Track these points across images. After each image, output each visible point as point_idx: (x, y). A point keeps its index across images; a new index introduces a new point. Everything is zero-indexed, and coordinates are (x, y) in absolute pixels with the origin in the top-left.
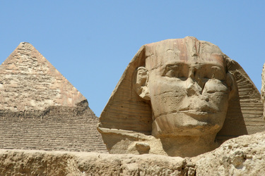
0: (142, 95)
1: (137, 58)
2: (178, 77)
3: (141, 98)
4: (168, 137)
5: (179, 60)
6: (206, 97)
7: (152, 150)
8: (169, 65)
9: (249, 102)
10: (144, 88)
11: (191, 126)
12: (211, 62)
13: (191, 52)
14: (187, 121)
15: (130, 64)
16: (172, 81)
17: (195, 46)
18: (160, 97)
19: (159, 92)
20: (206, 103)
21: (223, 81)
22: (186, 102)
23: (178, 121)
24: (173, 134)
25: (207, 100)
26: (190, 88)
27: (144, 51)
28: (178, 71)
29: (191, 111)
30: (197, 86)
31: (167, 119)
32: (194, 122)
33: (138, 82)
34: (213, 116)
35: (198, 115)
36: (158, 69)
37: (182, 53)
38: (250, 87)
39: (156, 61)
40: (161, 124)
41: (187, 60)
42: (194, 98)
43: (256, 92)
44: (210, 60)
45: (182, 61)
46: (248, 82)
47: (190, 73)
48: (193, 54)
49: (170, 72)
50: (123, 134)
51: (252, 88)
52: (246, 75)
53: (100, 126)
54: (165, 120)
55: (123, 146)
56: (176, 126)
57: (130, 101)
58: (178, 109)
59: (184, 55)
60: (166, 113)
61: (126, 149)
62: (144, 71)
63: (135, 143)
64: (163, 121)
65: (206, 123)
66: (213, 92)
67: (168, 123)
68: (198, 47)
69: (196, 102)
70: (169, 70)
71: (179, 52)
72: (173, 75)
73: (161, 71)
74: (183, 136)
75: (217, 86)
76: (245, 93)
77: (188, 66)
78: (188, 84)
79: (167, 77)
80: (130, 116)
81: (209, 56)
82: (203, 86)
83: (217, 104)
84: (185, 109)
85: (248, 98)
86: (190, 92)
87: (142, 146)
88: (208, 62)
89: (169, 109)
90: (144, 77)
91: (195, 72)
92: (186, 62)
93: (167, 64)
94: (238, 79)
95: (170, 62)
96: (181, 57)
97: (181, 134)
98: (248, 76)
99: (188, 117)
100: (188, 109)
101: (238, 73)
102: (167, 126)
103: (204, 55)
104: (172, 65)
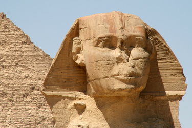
0: (78, 62)
1: (72, 30)
2: (109, 48)
3: (77, 64)
4: (101, 97)
5: (109, 34)
6: (132, 64)
7: (87, 108)
8: (101, 38)
9: (166, 63)
10: (79, 55)
11: (121, 89)
12: (135, 34)
13: (118, 25)
14: (118, 85)
15: (67, 35)
16: (104, 51)
17: (122, 20)
18: (94, 65)
19: (93, 60)
20: (133, 70)
21: (146, 49)
22: (116, 69)
23: (110, 85)
24: (105, 95)
25: (133, 67)
26: (119, 57)
27: (78, 24)
28: (109, 42)
29: (120, 77)
30: (124, 55)
31: (100, 83)
32: (124, 86)
33: (74, 50)
34: (139, 80)
35: (127, 80)
36: (92, 41)
37: (111, 26)
38: (166, 50)
39: (90, 33)
40: (95, 87)
41: (115, 33)
42: (122, 65)
43: (172, 54)
44: (134, 32)
45: (111, 34)
46: (165, 46)
47: (119, 44)
48: (120, 27)
49: (102, 43)
50: (63, 95)
51: (168, 51)
52: (163, 40)
53: (44, 90)
54: (99, 84)
55: (63, 106)
56: (108, 89)
57: (68, 67)
58: (109, 75)
59: (113, 28)
60: (99, 79)
61: (66, 108)
62: (79, 41)
63: (74, 102)
64: (97, 85)
65: (133, 86)
66: (138, 59)
67: (101, 86)
68: (124, 20)
69: (124, 69)
70: (101, 41)
71: (109, 26)
72: (104, 46)
73: (94, 42)
74: (113, 97)
75: (140, 53)
76: (163, 55)
77: (116, 38)
78: (116, 53)
79: (99, 48)
80: (68, 79)
81: (133, 28)
82: (129, 54)
83: (141, 69)
84: (115, 75)
85: (165, 59)
86: (119, 60)
87: (80, 105)
88: (133, 34)
89: (102, 75)
90: (79, 46)
91: (122, 43)
92: (115, 35)
93: (99, 36)
94: (156, 44)
95: (102, 35)
96: (111, 31)
97: (113, 95)
98: (165, 41)
99: (118, 81)
100: (118, 75)
101: (157, 39)
102: (101, 89)
103: (129, 28)
104: (103, 38)
